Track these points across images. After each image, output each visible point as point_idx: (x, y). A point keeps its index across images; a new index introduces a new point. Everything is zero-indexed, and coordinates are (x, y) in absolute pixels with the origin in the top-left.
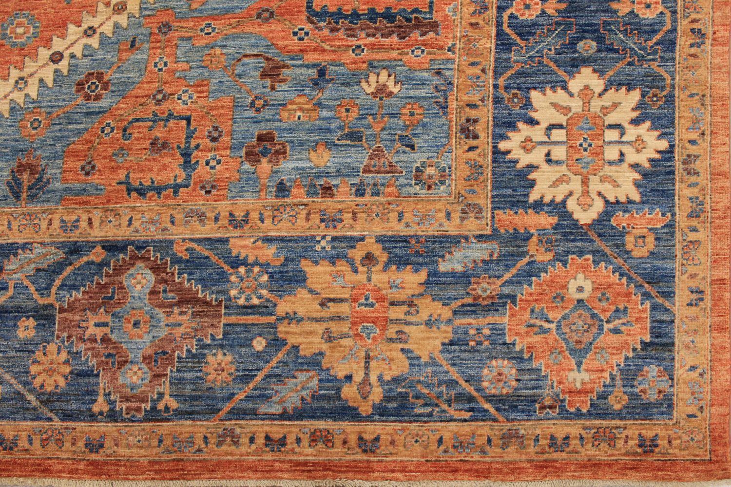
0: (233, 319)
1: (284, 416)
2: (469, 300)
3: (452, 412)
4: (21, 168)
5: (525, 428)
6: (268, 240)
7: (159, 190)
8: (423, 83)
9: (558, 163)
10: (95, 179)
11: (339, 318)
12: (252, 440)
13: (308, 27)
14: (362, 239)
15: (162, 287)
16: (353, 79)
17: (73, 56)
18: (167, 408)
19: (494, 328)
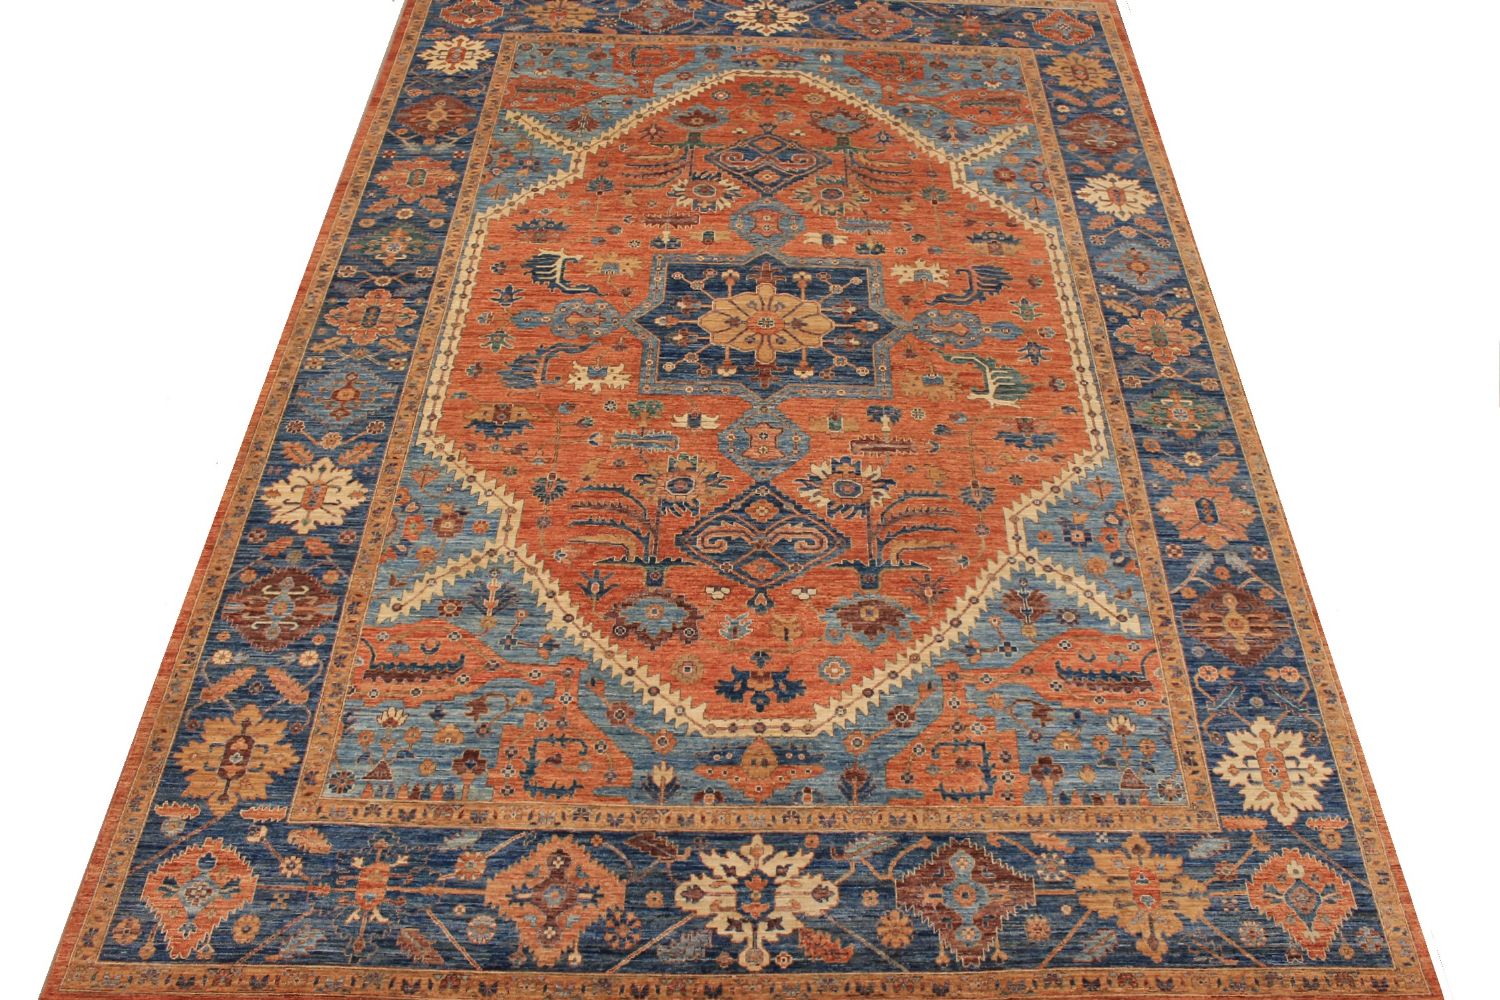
0: (1043, 892)
1: (1094, 963)
2: (1217, 879)
3: (1222, 960)
4: (849, 775)
5: (1280, 971)
6: (1060, 834)
7: (969, 796)
8: (1150, 725)
9: (1257, 783)
10: (914, 786)
11: (1124, 891)
12: (1072, 983)
13: (1060, 682)
14: (1130, 834)
15: (982, 868)
16: (1100, 721)
17: (882, 693)
18: (999, 960)
19: (1239, 898)
